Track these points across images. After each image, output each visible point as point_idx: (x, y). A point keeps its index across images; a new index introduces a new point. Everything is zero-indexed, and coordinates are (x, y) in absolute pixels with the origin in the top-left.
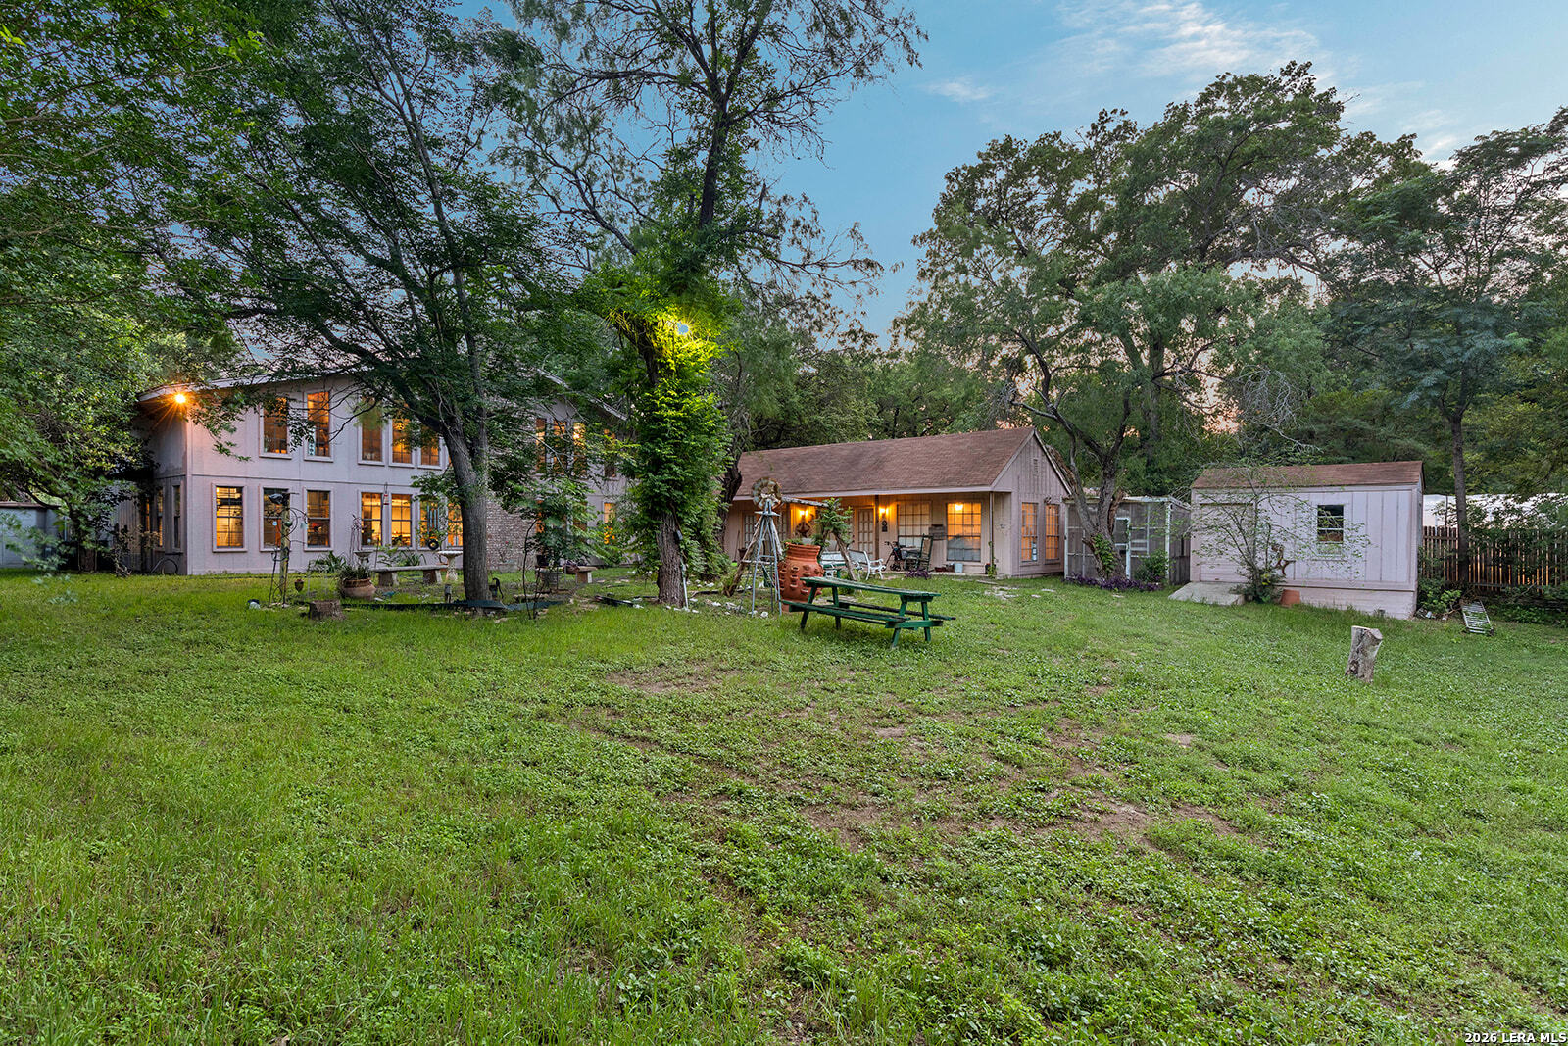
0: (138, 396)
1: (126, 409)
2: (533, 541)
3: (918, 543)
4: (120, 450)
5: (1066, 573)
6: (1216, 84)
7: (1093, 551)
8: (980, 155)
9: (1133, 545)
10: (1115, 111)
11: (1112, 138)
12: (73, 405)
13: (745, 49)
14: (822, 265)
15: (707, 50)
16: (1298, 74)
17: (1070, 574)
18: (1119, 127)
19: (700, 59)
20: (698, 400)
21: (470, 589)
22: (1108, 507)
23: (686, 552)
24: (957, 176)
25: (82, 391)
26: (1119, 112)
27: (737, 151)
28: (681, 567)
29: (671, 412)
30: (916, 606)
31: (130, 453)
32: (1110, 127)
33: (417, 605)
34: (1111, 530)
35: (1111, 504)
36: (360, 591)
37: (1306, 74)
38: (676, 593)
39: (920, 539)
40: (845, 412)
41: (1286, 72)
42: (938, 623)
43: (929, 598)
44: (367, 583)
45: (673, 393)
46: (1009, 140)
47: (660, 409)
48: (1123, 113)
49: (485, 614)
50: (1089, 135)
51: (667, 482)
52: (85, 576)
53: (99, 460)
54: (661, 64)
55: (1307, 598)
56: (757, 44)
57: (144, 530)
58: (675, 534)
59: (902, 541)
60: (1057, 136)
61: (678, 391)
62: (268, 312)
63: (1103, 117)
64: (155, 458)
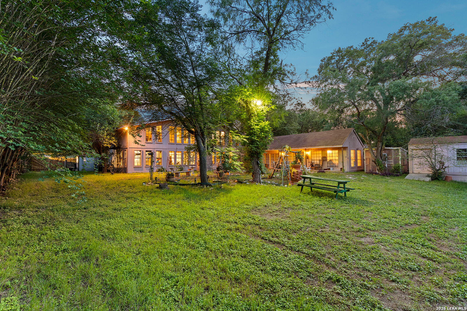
0: (117, 128)
1: (114, 131)
2: (221, 166)
3: (318, 162)
4: (112, 142)
5: (365, 170)
6: (404, 27)
7: (376, 164)
8: (331, 53)
9: (388, 162)
10: (370, 38)
11: (369, 45)
12: (102, 131)
13: (278, 20)
14: (296, 83)
15: (266, 22)
16: (432, 20)
17: (366, 171)
18: (372, 42)
19: (265, 25)
20: (264, 123)
21: (202, 179)
22: (380, 151)
23: (260, 167)
24: (324, 60)
25: (104, 128)
26: (371, 38)
27: (275, 50)
28: (259, 172)
29: (256, 127)
30: (342, 185)
31: (115, 142)
32: (369, 43)
33: (188, 184)
34: (381, 158)
35: (381, 150)
36: (172, 179)
37: (434, 20)
38: (258, 179)
39: (319, 161)
40: (292, 126)
41: (429, 20)
42: (348, 191)
43: (346, 183)
44: (173, 177)
45: (256, 121)
46: (340, 48)
47: (253, 126)
48: (372, 38)
49: (206, 187)
50: (362, 46)
51: (255, 147)
52: (103, 174)
53: (107, 144)
54: (253, 28)
55: (454, 178)
56: (282, 18)
57: (118, 162)
58: (257, 162)
59: (313, 162)
60: (352, 47)
61: (258, 121)
62: (148, 104)
63: (366, 40)
64: (120, 144)
